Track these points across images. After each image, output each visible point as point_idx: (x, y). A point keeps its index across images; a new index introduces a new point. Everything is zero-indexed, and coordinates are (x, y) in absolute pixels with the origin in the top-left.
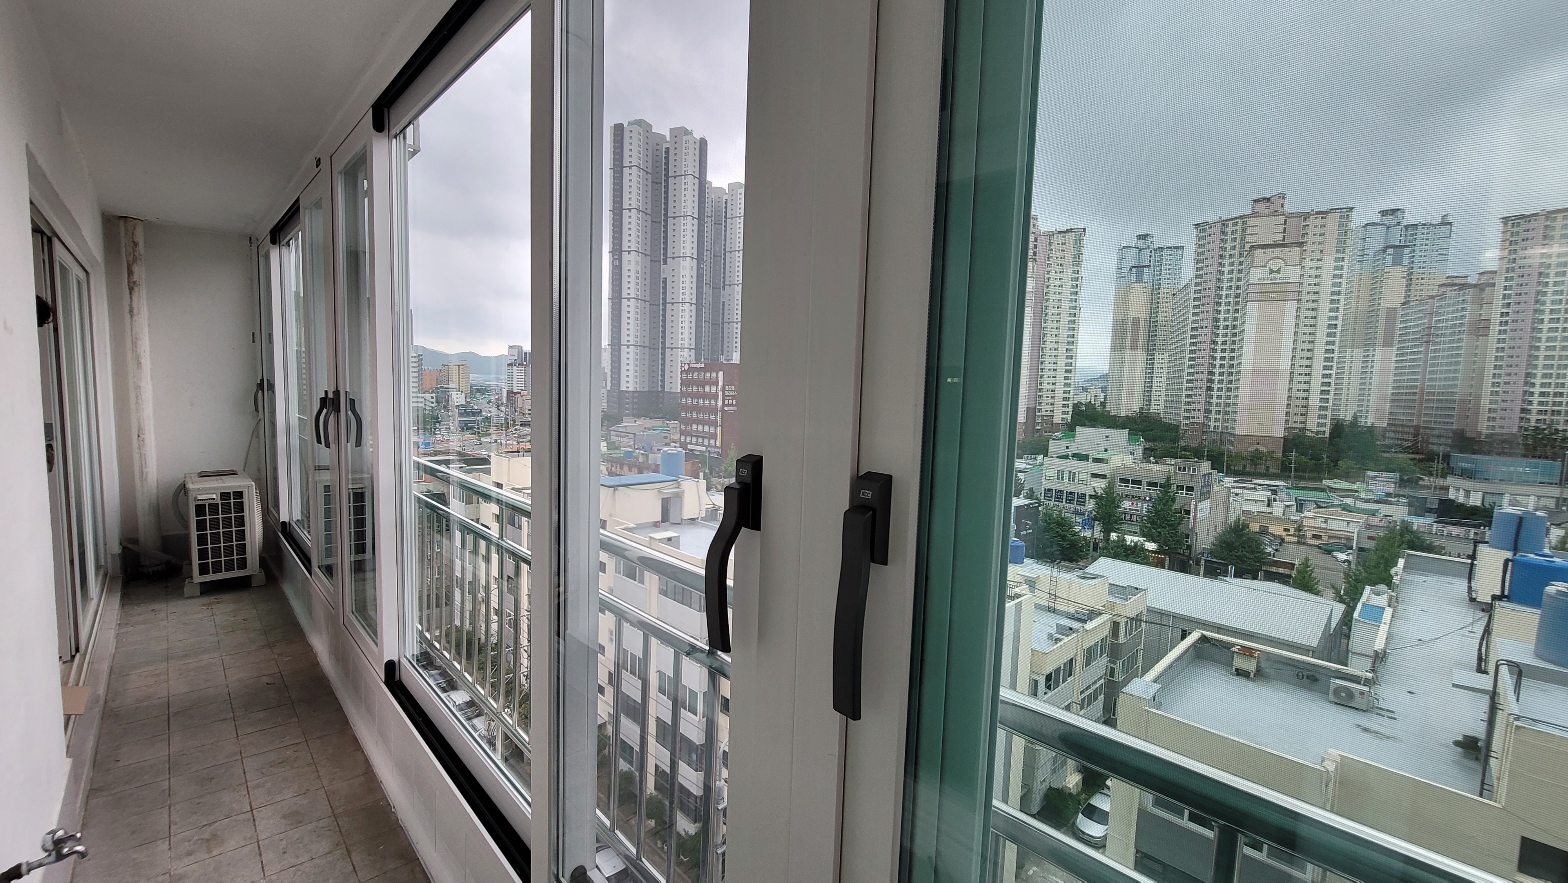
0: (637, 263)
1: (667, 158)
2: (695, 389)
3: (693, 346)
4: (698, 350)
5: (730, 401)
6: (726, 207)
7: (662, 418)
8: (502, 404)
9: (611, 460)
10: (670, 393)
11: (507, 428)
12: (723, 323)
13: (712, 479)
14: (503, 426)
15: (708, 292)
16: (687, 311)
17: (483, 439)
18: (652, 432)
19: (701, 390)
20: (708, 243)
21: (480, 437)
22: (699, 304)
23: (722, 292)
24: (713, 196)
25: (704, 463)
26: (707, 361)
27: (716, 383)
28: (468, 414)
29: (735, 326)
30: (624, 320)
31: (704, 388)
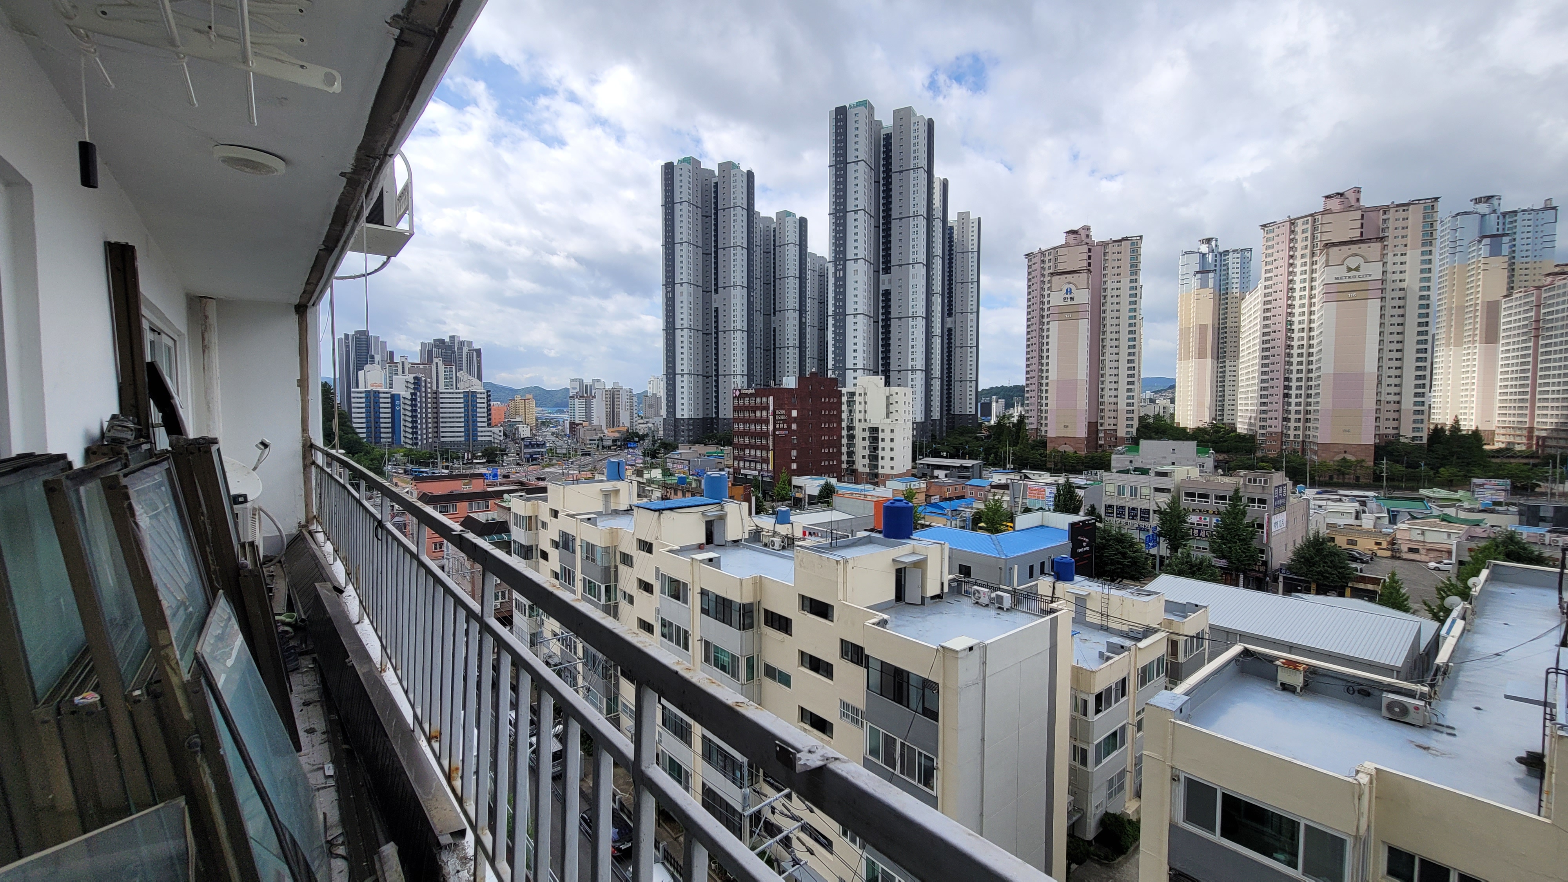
0: (690, 294)
1: (716, 192)
2: (747, 415)
3: (745, 373)
4: (750, 376)
5: (781, 425)
6: (774, 236)
7: (717, 444)
8: (565, 435)
9: (665, 486)
10: (725, 419)
11: (570, 458)
12: (774, 349)
13: (765, 503)
14: (566, 457)
15: (758, 318)
16: (739, 338)
17: (547, 470)
18: (707, 458)
19: (752, 415)
20: (758, 271)
21: (544, 467)
22: (750, 331)
23: (773, 318)
24: (761, 226)
25: (757, 487)
26: (759, 387)
27: (766, 408)
28: (533, 446)
29: (787, 351)
30: (678, 350)
31: (755, 413)
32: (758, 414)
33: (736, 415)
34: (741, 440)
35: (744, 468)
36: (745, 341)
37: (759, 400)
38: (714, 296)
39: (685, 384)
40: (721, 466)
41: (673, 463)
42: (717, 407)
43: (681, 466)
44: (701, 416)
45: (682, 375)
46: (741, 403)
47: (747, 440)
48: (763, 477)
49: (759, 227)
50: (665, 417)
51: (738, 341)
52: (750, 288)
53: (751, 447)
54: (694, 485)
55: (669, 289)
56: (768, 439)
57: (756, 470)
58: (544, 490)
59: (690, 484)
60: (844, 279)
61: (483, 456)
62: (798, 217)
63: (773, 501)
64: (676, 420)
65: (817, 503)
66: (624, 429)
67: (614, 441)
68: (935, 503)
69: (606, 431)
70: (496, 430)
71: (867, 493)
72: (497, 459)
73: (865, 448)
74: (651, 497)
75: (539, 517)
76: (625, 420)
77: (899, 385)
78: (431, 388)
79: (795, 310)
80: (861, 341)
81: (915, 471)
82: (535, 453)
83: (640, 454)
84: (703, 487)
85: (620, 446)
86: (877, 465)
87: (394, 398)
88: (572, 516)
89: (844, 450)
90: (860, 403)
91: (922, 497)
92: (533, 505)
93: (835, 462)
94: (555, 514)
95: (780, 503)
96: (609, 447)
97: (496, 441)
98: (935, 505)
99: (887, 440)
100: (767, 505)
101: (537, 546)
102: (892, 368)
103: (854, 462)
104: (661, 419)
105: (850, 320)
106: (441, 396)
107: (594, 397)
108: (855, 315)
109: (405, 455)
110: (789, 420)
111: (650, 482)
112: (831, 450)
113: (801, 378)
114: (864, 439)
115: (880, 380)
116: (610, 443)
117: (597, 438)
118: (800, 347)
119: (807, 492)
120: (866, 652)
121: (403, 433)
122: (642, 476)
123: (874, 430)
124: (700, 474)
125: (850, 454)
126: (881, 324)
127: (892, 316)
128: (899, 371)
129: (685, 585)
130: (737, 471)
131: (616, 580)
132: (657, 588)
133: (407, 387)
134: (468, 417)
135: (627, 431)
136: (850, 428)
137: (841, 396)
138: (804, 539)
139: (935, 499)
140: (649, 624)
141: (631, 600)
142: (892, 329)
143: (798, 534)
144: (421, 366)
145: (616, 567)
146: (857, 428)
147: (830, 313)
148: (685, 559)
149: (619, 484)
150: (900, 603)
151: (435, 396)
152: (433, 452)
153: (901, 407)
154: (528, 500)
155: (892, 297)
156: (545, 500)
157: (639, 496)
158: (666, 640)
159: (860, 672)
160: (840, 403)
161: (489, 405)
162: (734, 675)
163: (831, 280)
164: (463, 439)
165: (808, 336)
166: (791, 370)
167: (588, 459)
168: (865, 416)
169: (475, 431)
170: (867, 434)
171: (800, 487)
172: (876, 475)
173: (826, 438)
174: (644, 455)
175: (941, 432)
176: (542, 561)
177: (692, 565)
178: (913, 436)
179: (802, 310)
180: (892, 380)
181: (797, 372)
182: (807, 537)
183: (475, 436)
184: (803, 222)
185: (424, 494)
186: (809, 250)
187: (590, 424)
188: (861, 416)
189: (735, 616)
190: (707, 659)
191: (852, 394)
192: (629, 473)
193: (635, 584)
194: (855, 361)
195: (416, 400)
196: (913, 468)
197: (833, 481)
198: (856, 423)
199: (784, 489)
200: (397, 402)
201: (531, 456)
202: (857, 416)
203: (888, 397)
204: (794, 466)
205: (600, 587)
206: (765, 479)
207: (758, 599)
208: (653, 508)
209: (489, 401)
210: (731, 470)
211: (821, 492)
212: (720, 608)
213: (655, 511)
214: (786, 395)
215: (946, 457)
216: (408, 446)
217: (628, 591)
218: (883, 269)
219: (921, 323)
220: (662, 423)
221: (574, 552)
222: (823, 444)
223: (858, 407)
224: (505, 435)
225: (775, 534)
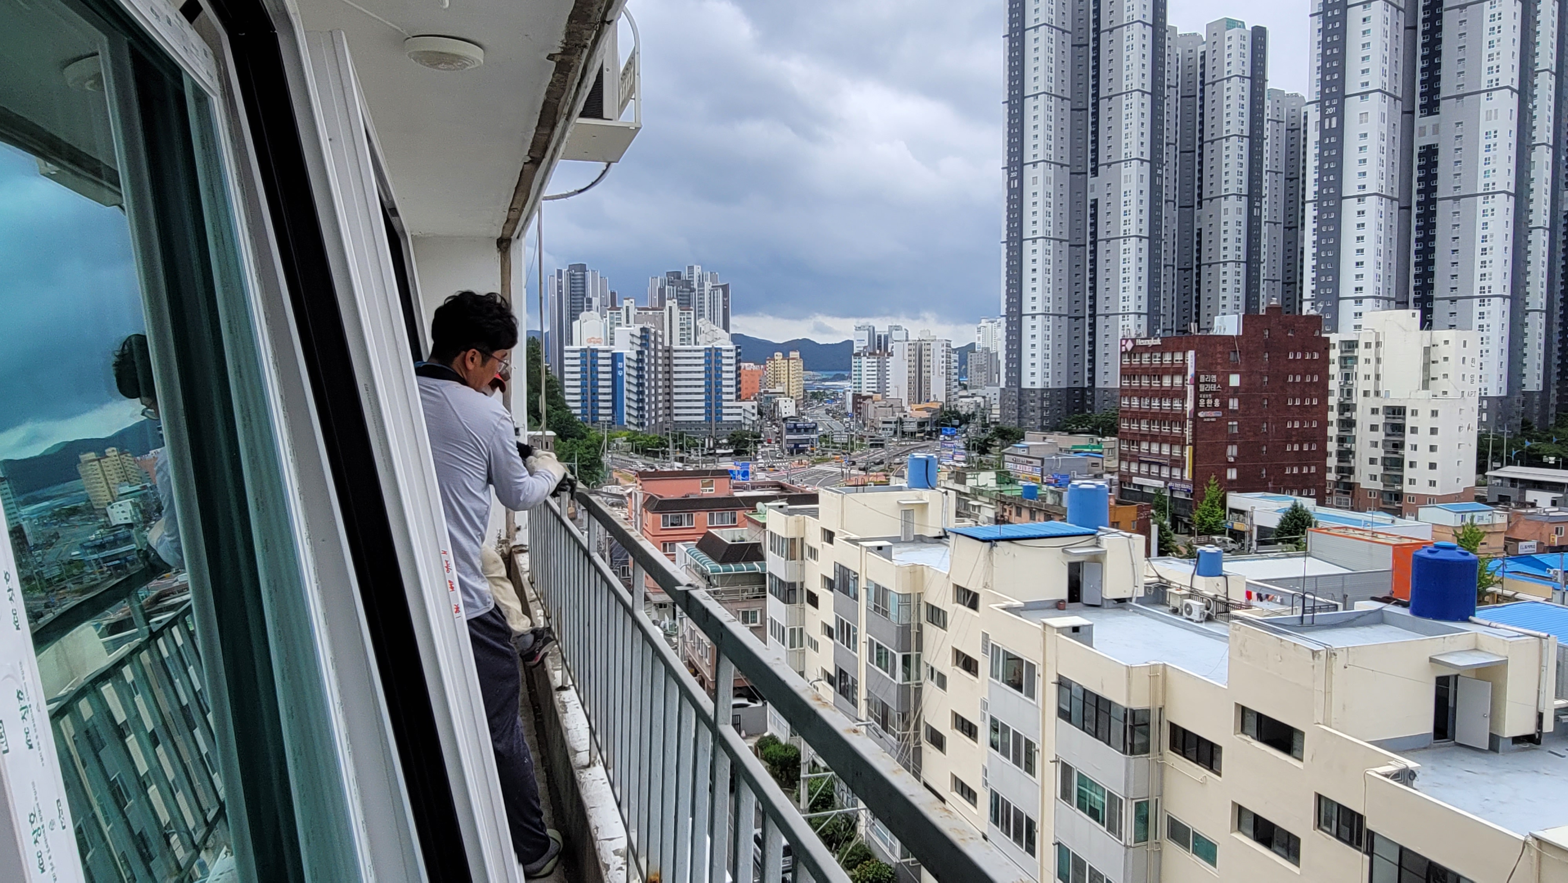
0: (1048, 180)
1: (1097, 2)
2: (1145, 382)
3: (1144, 309)
4: (1153, 315)
5: (1209, 402)
6: (1203, 66)
7: (1091, 432)
8: (847, 414)
9: (1002, 501)
10: (1106, 390)
11: (852, 450)
12: (1199, 267)
13: (1175, 537)
14: (847, 448)
15: (1170, 214)
16: (1133, 251)
17: (818, 467)
18: (1073, 456)
19: (1156, 384)
20: (1170, 132)
21: (814, 463)
22: (1154, 238)
23: (1197, 212)
24: (1179, 51)
25: (1160, 508)
26: (1168, 334)
27: (1182, 371)
28: (799, 430)
29: (1222, 269)
30: (1027, 275)
31: (1160, 379)
32: (1167, 382)
33: (1126, 383)
34: (1135, 427)
35: (1139, 474)
36: (1145, 254)
37: (1167, 357)
38: (1091, 180)
39: (1038, 332)
40: (1098, 470)
41: (1015, 462)
42: (1092, 370)
43: (1028, 468)
44: (1064, 385)
45: (1033, 316)
46: (1136, 361)
47: (1144, 427)
48: (1172, 491)
49: (1174, 51)
50: (1003, 385)
51: (1132, 256)
52: (1155, 162)
53: (1153, 438)
54: (1050, 500)
55: (1014, 175)
56: (1183, 425)
57: (1159, 478)
58: (813, 498)
59: (1044, 499)
60: (1340, 131)
61: (730, 444)
62: (1249, 28)
63: (1191, 533)
64: (1022, 391)
65: (1275, 542)
66: (937, 406)
67: (921, 424)
68: (1528, 556)
69: (908, 409)
70: (747, 405)
71: (1376, 529)
72: (748, 449)
73: (1375, 444)
74: (977, 516)
75: (806, 541)
76: (938, 391)
77: (1452, 327)
78: (662, 343)
79: (1239, 196)
80: (1371, 245)
81: (1484, 491)
82: (802, 441)
83: (962, 445)
84: (1065, 504)
85: (930, 433)
86: (1401, 477)
87: (616, 358)
88: (854, 542)
89: (1332, 447)
90: (1367, 361)
91: (1499, 542)
92: (797, 521)
93: (1313, 469)
94: (829, 536)
95: (1204, 539)
96: (913, 434)
97: (747, 422)
98: (1526, 559)
99: (1424, 430)
100: (1179, 540)
101: (802, 584)
102: (1437, 293)
103: (1351, 471)
104: (997, 390)
105: (1350, 208)
106: (675, 355)
107: (890, 355)
108: (1361, 198)
109: (628, 440)
110: (1225, 392)
111: (977, 492)
112: (1306, 448)
113: (1250, 317)
114: (1374, 428)
115: (1411, 317)
116: (913, 427)
117: (894, 419)
118: (1248, 262)
119: (1258, 521)
120: (1370, 824)
121: (626, 409)
122: (963, 483)
123: (1397, 412)
124: (1061, 482)
125: (1345, 455)
126: (1415, 210)
127: (1440, 194)
128: (1453, 300)
129: (1031, 667)
130: (1125, 479)
131: (920, 648)
132: (984, 666)
133: (632, 343)
134: (710, 386)
135: (942, 408)
136: (1345, 408)
137: (1327, 349)
138: (1249, 607)
139: (1523, 548)
140: (970, 725)
141: (942, 681)
142: (1439, 220)
143: (1237, 595)
144: (650, 313)
145: (920, 627)
146: (1359, 408)
147: (1310, 195)
148: (1031, 624)
149: (926, 495)
150: (1443, 742)
151: (667, 354)
152: (663, 437)
153: (1452, 368)
154: (791, 513)
155: (1441, 158)
156: (815, 514)
157: (958, 514)
158: (997, 754)
159: (1358, 859)
160: (1325, 361)
161: (738, 368)
162: (1113, 828)
163: (1313, 136)
164: (703, 418)
165: (1264, 241)
166: (1229, 302)
167: (879, 454)
168: (1377, 385)
169: (719, 406)
170: (1380, 419)
171: (1242, 512)
172: (1398, 496)
173: (1297, 425)
174: (967, 448)
175: (1544, 417)
176: (809, 607)
177: (1044, 635)
178: (1480, 423)
179: (1254, 195)
180: (1436, 316)
181: (1242, 307)
182: (1254, 601)
183: (719, 413)
184: (1259, 36)
185: (652, 497)
186: (1269, 86)
187: (884, 397)
188: (1370, 386)
189: (1117, 728)
190: (1066, 794)
191: (1351, 345)
192: (943, 476)
193: (950, 657)
194: (1359, 284)
195: (642, 361)
196: (1478, 484)
197: (1308, 504)
198: (1358, 399)
199: (1211, 514)
200: (620, 365)
201: (796, 446)
202: (1360, 385)
203: (1427, 351)
204: (1232, 474)
205: (894, 656)
206: (1176, 495)
207: (1160, 704)
208: (981, 537)
209: (738, 361)
210: (1115, 478)
211: (1283, 522)
212: (1091, 712)
213: (984, 541)
214: (1220, 349)
215: (1556, 466)
216: (632, 428)
217: (938, 668)
218: (1422, 106)
219: (1504, 207)
220: (998, 396)
221: (856, 598)
222: (1290, 436)
223: (1361, 368)
224: (760, 413)
225: (1193, 593)
